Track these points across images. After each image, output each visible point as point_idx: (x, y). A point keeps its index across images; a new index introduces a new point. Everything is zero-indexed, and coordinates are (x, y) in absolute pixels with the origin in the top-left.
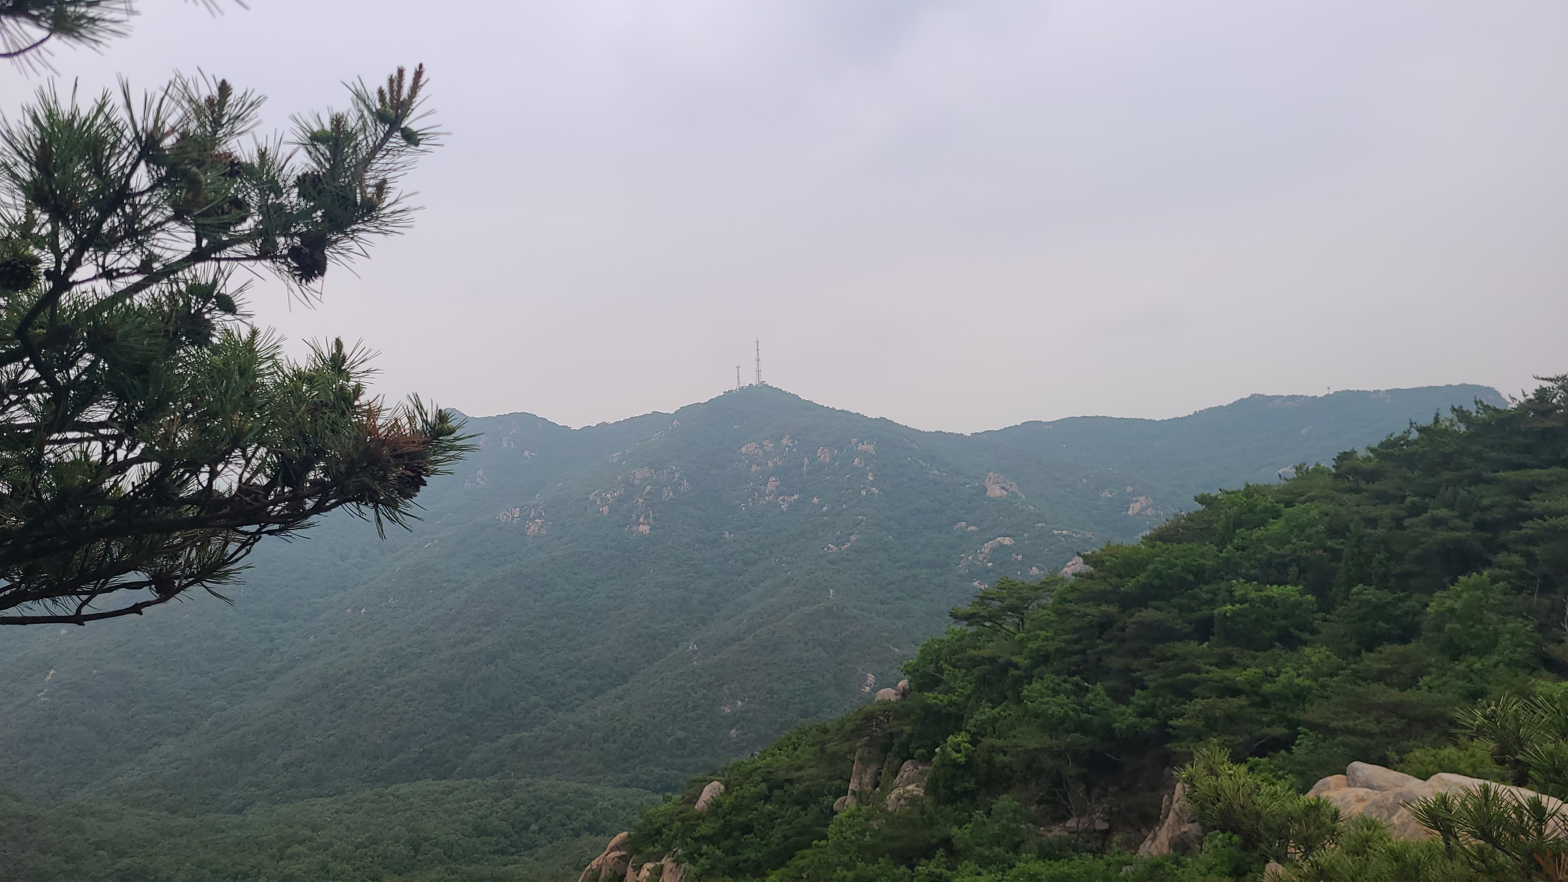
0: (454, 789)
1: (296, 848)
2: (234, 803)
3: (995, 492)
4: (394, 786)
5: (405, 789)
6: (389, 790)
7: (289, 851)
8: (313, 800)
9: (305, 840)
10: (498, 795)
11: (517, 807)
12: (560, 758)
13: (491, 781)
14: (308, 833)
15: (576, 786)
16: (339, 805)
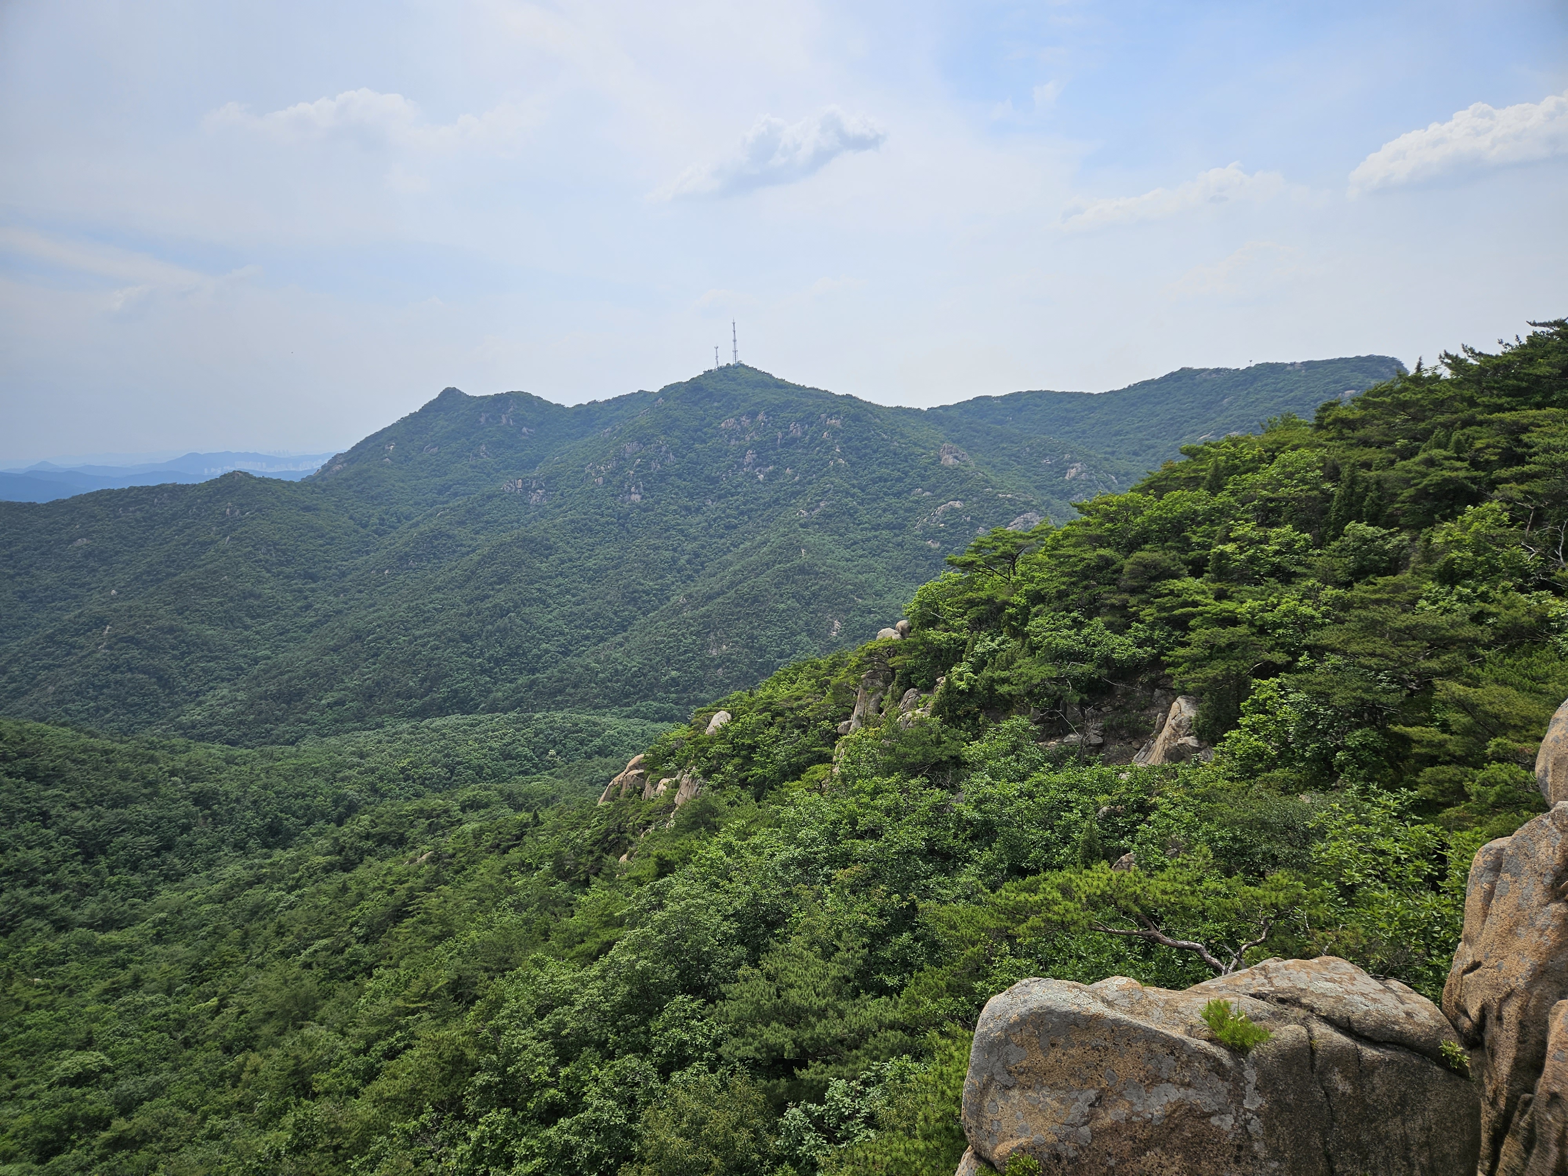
0: (481, 722)
1: (348, 773)
2: (287, 736)
3: (949, 461)
4: (427, 721)
5: (438, 722)
6: (423, 724)
7: (341, 775)
8: (356, 733)
9: (354, 766)
10: (518, 726)
11: (536, 735)
12: (570, 695)
13: (512, 715)
14: (356, 760)
15: (585, 717)
16: (381, 736)
